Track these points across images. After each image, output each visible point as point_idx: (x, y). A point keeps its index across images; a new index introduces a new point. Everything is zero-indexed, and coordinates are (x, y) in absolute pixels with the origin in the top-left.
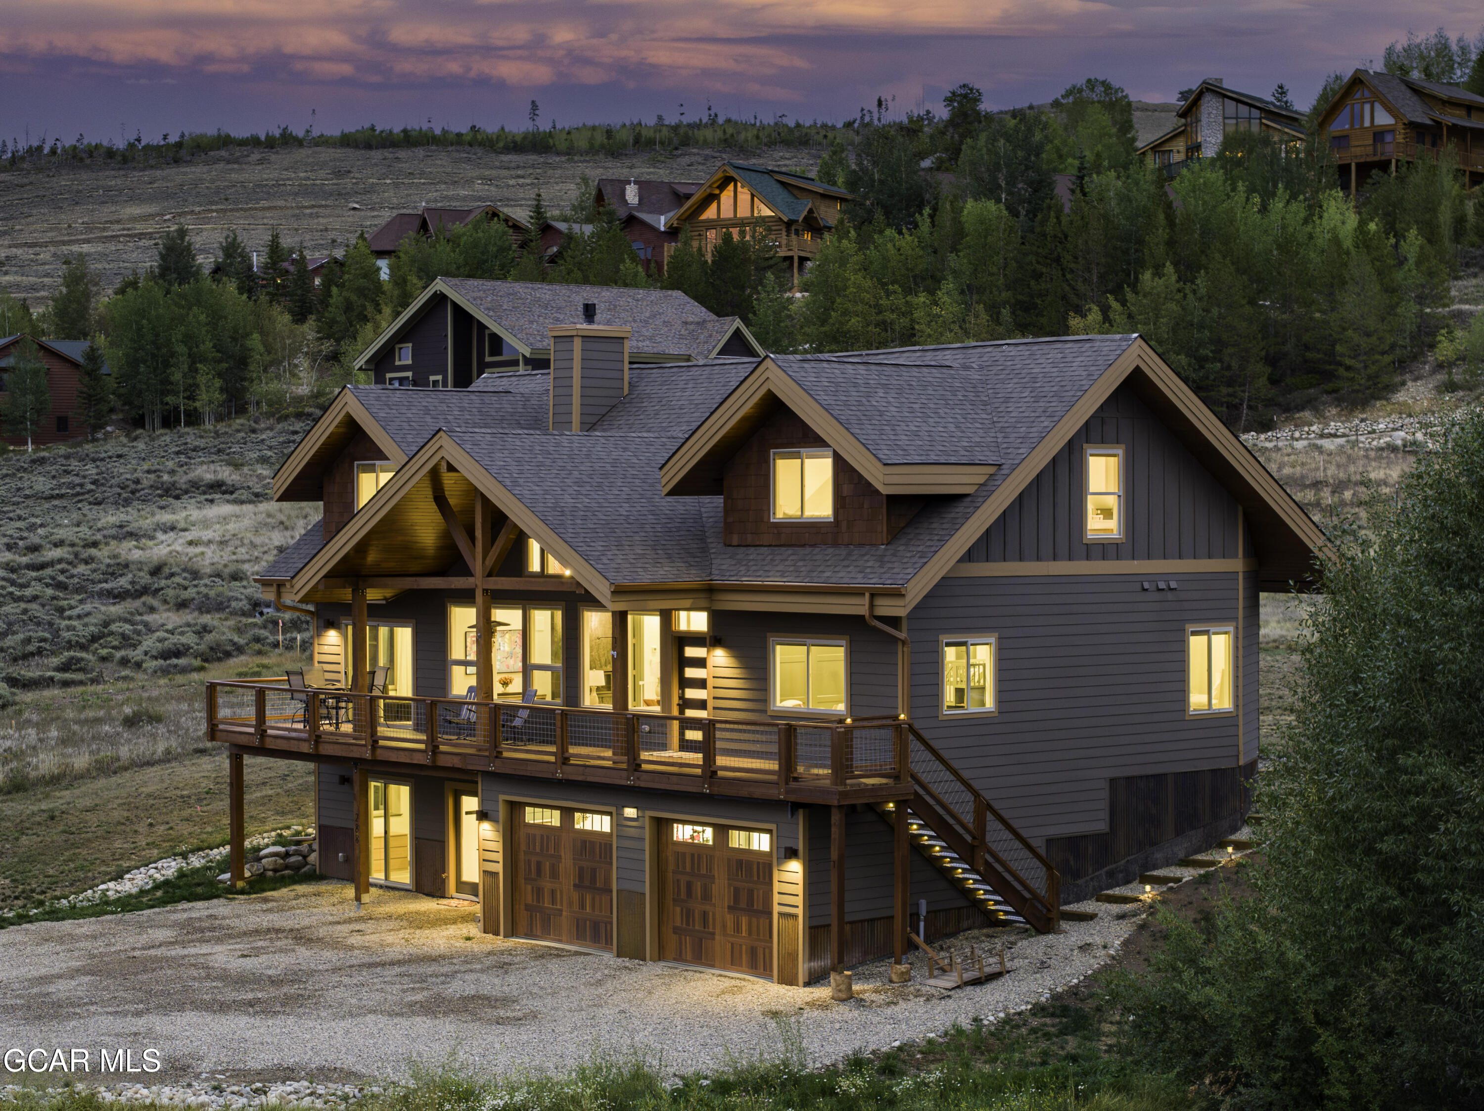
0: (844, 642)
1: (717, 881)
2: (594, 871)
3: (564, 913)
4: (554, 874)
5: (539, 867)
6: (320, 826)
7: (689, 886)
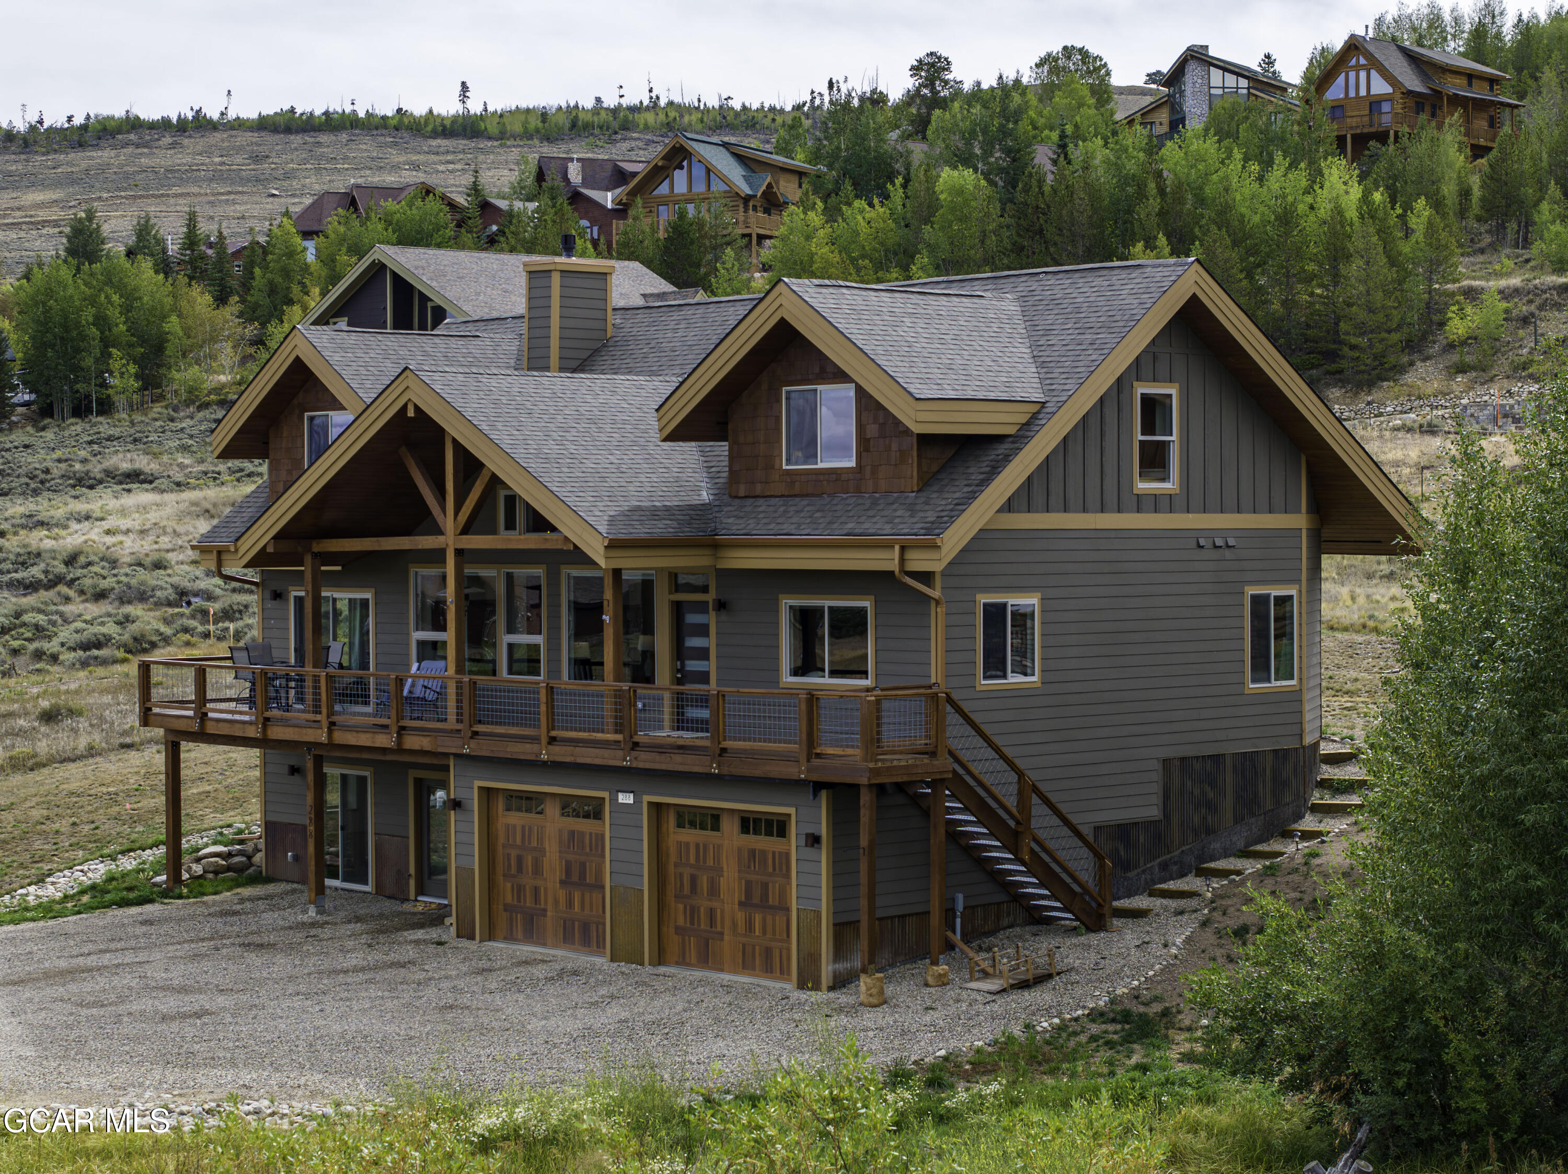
0: (867, 604)
1: (725, 874)
2: (583, 865)
3: (549, 914)
4: (538, 870)
5: (520, 861)
6: (266, 822)
7: (693, 880)
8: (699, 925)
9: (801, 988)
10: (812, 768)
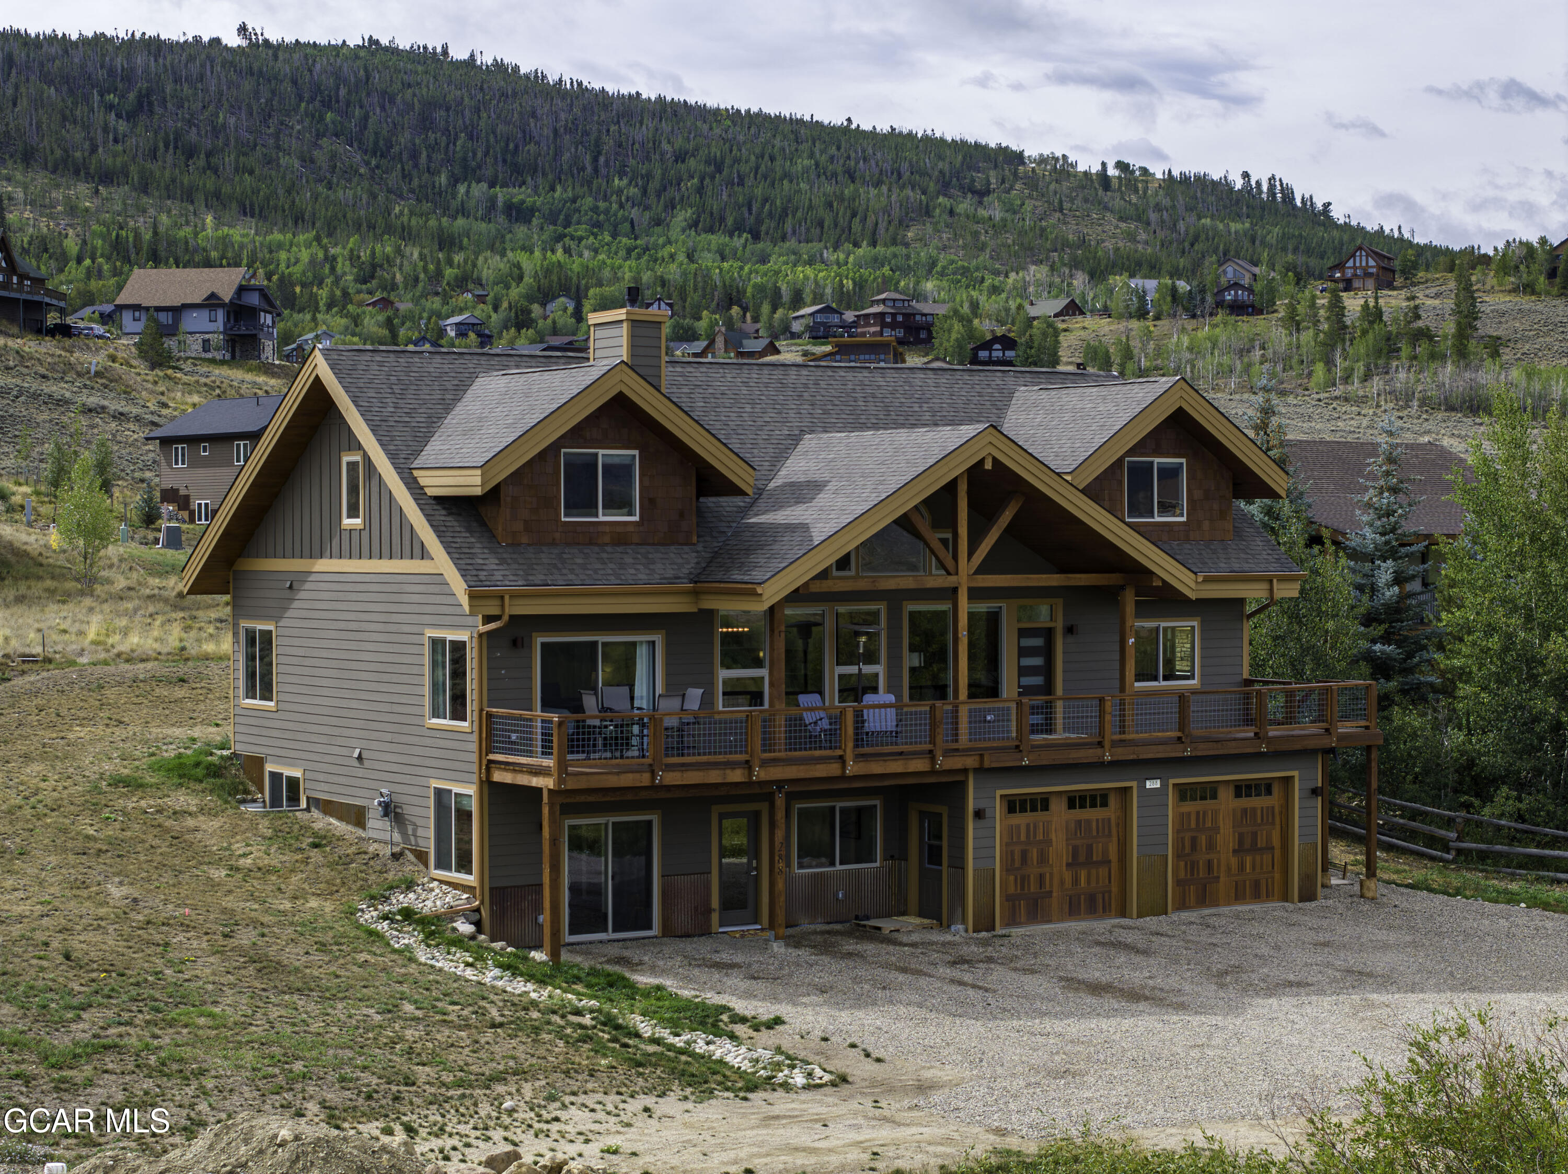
1: (1222, 831)
2: (1090, 847)
3: (1055, 894)
4: (1043, 859)
5: (1024, 855)
6: (491, 889)
7: (1194, 840)
8: (1198, 874)
9: (1300, 901)
10: (1342, 738)
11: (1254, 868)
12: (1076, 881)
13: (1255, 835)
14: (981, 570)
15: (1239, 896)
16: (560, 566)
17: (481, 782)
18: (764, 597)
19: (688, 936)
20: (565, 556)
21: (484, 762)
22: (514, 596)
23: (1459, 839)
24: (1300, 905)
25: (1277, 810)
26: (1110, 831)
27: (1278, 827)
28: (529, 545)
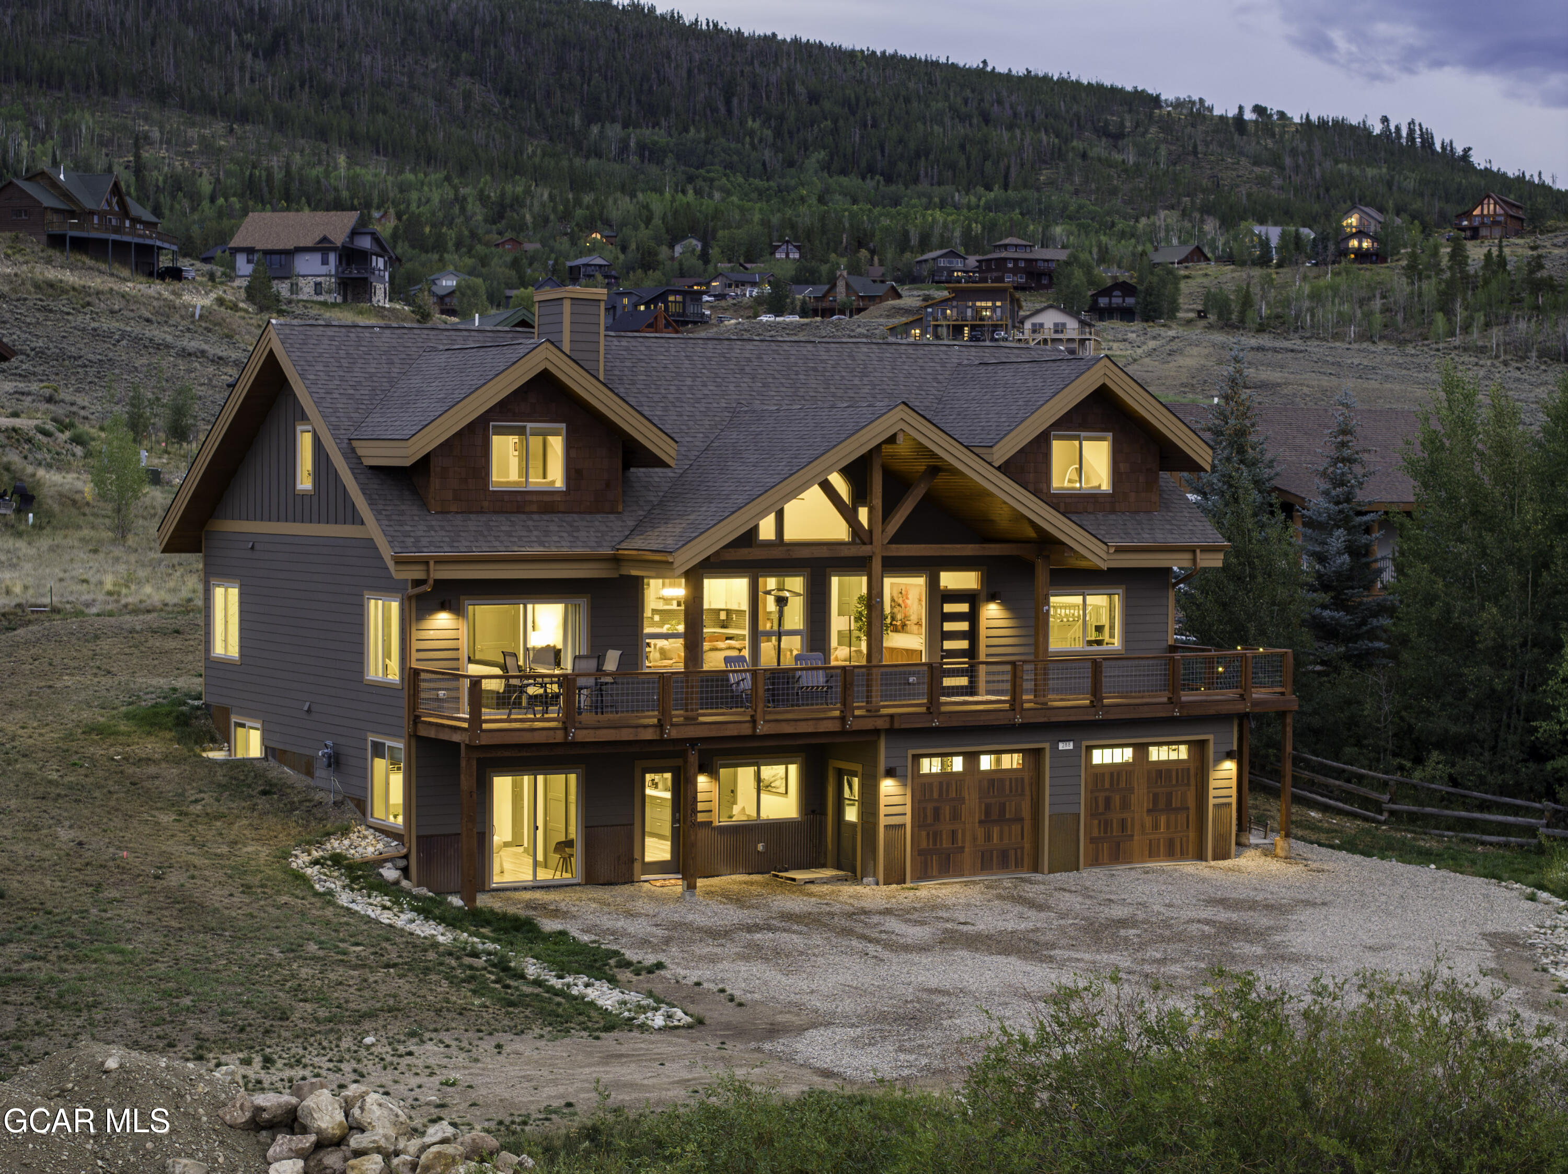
0: (1120, 591)
1: (1136, 791)
2: (1003, 806)
3: (966, 850)
4: (956, 816)
5: (937, 812)
6: (418, 837)
7: (1108, 801)
8: (1112, 832)
9: (1214, 859)
10: (1256, 703)
11: (1168, 827)
12: (988, 837)
13: (1169, 796)
14: (896, 539)
15: (1153, 853)
16: (486, 533)
17: (410, 736)
18: (675, 565)
19: (611, 884)
20: (491, 523)
21: (412, 718)
22: (439, 561)
23: (1391, 801)
24: (1213, 863)
25: (1192, 772)
26: (1023, 790)
27: (1193, 788)
28: (457, 513)
